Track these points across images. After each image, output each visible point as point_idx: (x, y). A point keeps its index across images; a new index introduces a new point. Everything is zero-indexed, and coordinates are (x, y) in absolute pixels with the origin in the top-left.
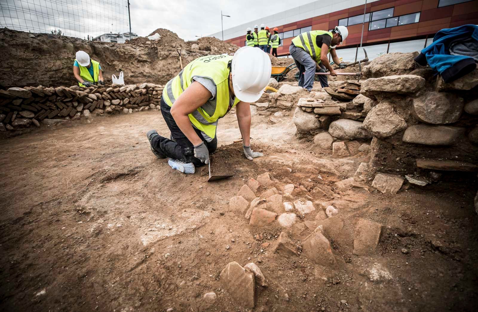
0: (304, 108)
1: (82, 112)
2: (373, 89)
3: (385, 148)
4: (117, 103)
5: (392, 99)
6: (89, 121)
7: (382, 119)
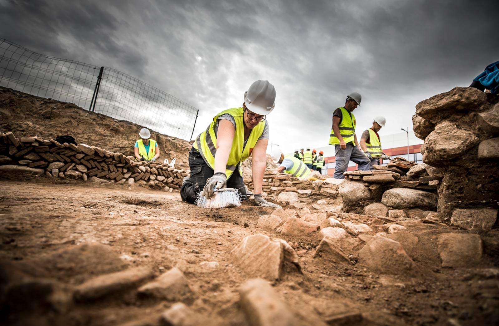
0: (351, 177)
1: (127, 179)
2: (427, 109)
3: (458, 175)
4: (162, 180)
5: (451, 117)
6: (130, 188)
7: (445, 136)
